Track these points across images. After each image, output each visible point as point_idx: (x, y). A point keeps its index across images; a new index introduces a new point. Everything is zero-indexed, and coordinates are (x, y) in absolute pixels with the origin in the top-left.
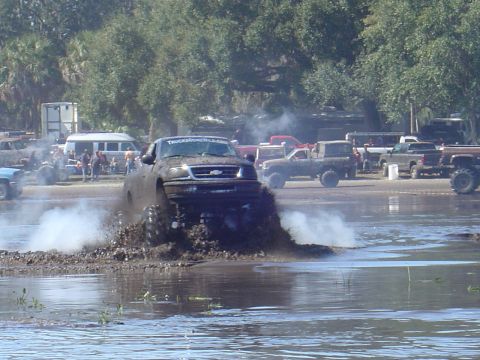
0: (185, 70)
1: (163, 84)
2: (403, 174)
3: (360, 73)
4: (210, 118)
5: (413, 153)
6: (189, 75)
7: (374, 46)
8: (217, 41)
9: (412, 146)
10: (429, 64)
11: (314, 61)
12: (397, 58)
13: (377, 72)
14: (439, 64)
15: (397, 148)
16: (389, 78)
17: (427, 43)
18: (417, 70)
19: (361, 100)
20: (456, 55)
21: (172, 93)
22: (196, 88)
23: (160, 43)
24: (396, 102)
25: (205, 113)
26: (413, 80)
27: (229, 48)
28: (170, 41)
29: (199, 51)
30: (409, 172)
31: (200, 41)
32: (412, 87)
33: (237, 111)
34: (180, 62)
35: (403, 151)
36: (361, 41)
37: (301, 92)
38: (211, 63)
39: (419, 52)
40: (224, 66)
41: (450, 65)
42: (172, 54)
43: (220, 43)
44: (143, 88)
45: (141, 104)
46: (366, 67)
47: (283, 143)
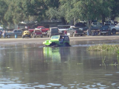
0: (16, 10)
1: (11, 14)
2: (71, 36)
3: (60, 10)
4: (22, 22)
5: (74, 30)
6: (17, 12)
7: (63, 4)
8: (24, 3)
9: (73, 29)
10: (77, 8)
11: (48, 8)
12: (69, 6)
13: (64, 10)
14: (79, 8)
15: (70, 29)
16: (67, 12)
17: (76, 3)
18: (74, 10)
19: (60, 17)
20: (84, 5)
21: (13, 16)
22: (19, 15)
23: (9, 4)
24: (69, 17)
25: (21, 21)
26: (73, 12)
27: (27, 4)
28: (12, 3)
29: (19, 5)
30: (72, 35)
31: (19, 3)
32: (73, 14)
33: (30, 20)
34: (14, 8)
35: (71, 30)
36: (60, 2)
37: (45, 15)
38: (22, 9)
39: (74, 5)
40: (26, 9)
41: (82, 8)
42: (13, 6)
43: (25, 3)
44: (5, 15)
45: (5, 19)
46: (61, 9)
47: (41, 28)
